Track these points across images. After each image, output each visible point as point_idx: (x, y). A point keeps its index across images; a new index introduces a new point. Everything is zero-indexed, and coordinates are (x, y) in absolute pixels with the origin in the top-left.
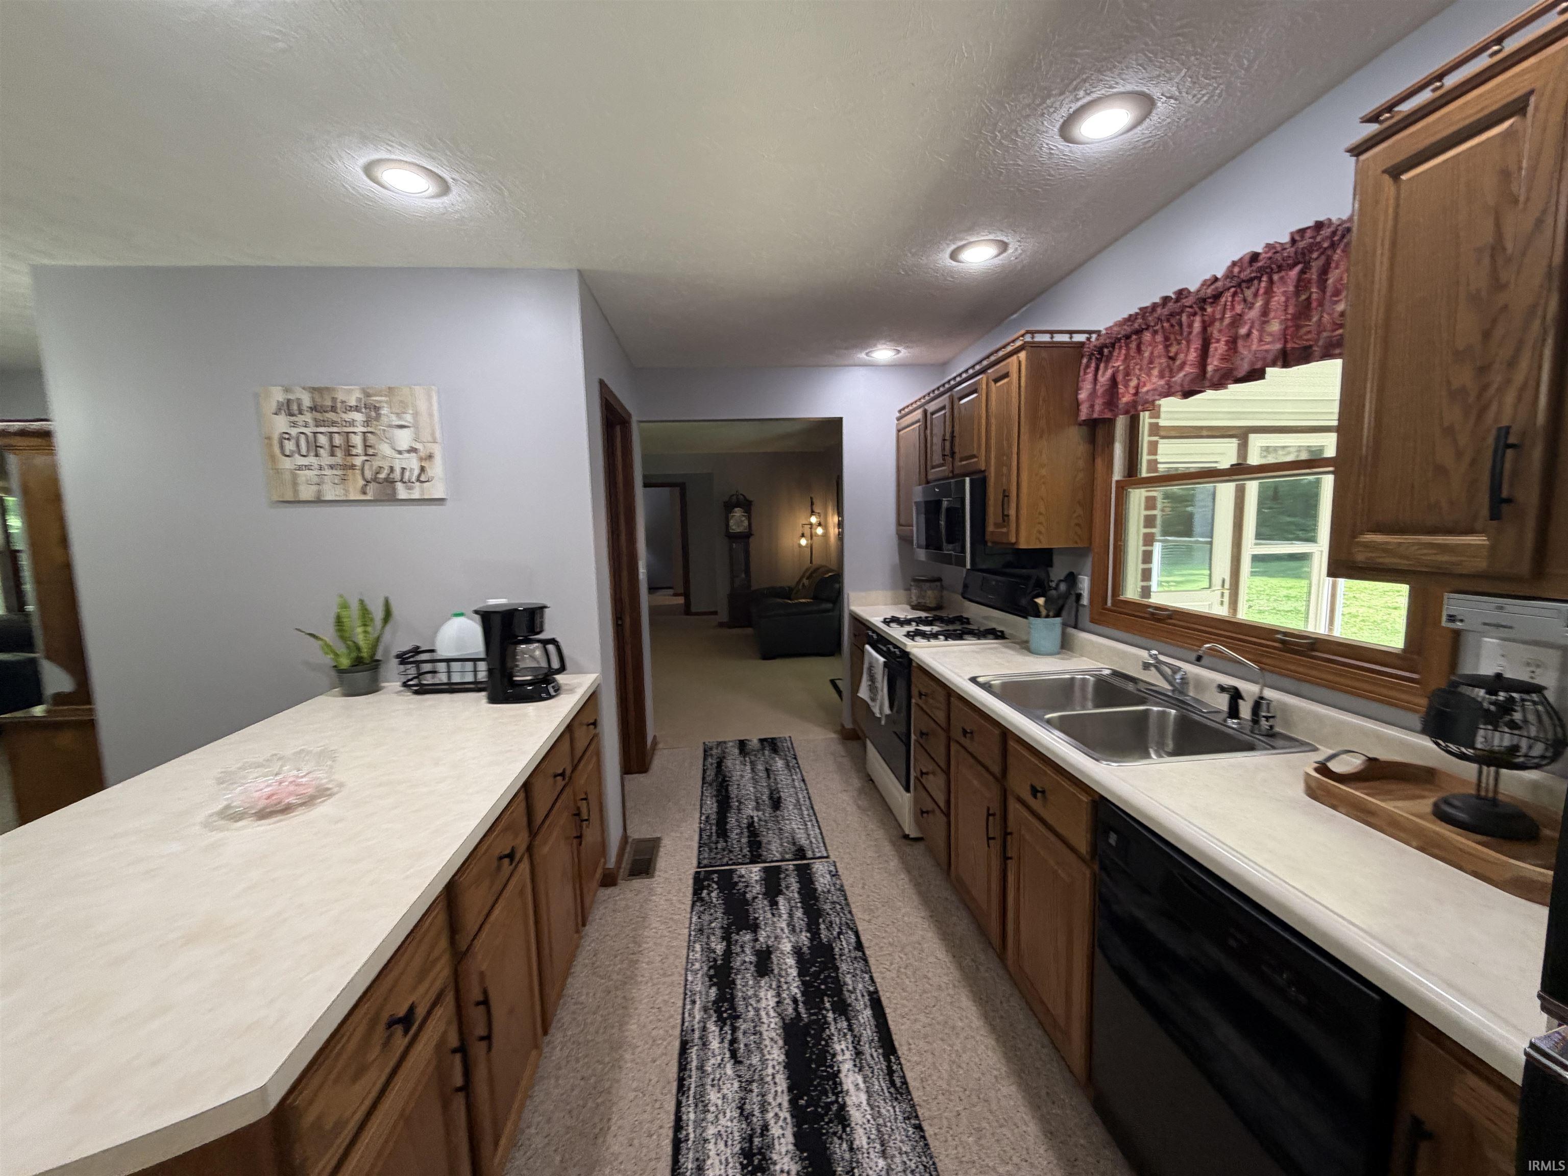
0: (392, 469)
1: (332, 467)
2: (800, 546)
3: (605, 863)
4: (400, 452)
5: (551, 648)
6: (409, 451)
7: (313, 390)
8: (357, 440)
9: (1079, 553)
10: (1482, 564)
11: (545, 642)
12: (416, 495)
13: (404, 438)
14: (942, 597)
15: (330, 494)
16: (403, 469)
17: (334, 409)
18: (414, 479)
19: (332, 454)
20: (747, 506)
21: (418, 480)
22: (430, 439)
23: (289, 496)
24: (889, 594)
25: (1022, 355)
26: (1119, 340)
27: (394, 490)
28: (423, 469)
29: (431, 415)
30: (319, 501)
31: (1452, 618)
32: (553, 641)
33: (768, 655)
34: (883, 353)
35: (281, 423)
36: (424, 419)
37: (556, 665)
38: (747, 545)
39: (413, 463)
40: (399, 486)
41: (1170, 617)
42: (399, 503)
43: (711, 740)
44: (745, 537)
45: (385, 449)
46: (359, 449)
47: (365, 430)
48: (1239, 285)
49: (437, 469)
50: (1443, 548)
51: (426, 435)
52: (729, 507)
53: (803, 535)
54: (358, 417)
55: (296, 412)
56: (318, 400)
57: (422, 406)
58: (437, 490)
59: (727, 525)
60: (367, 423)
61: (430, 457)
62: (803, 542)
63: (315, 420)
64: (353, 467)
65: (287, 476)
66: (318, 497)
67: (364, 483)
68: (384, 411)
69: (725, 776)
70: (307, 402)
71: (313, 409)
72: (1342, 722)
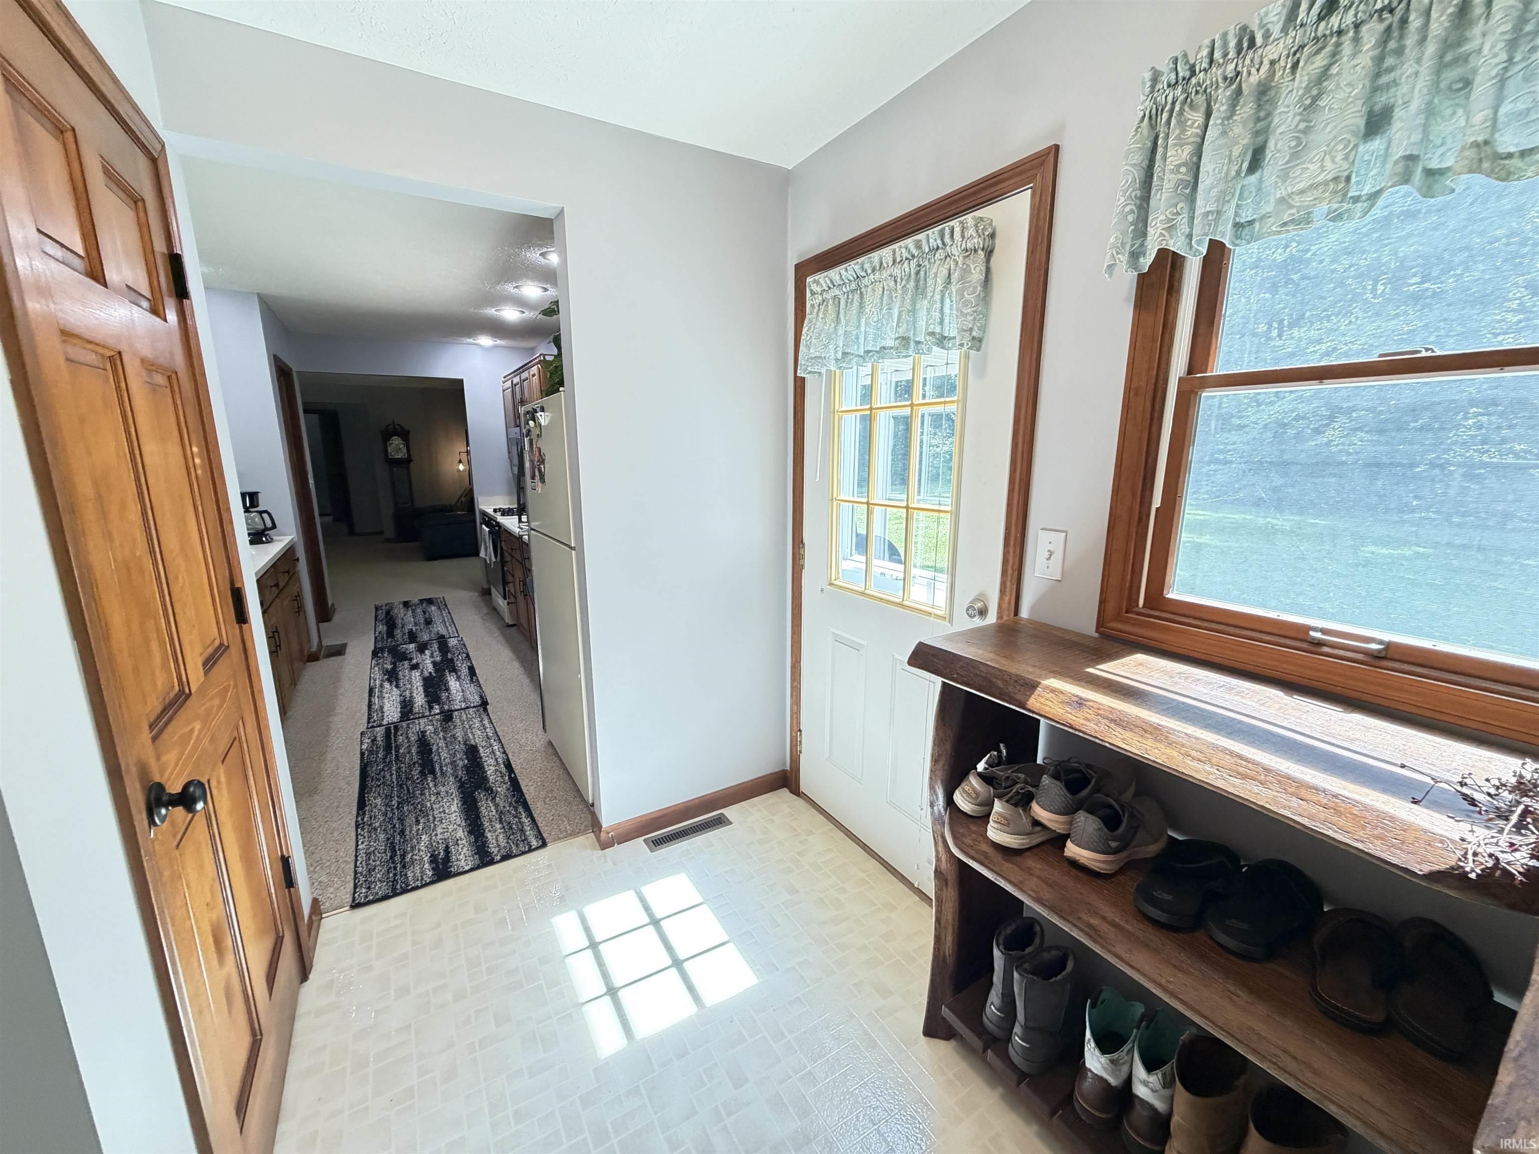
2: (459, 471)
3: (310, 648)
5: (265, 516)
11: (261, 513)
20: (405, 435)
32: (266, 512)
33: (432, 557)
37: (269, 524)
38: (408, 469)
43: (382, 601)
44: (405, 463)
52: (387, 436)
53: (460, 461)
59: (386, 451)
62: (461, 467)
69: (392, 617)
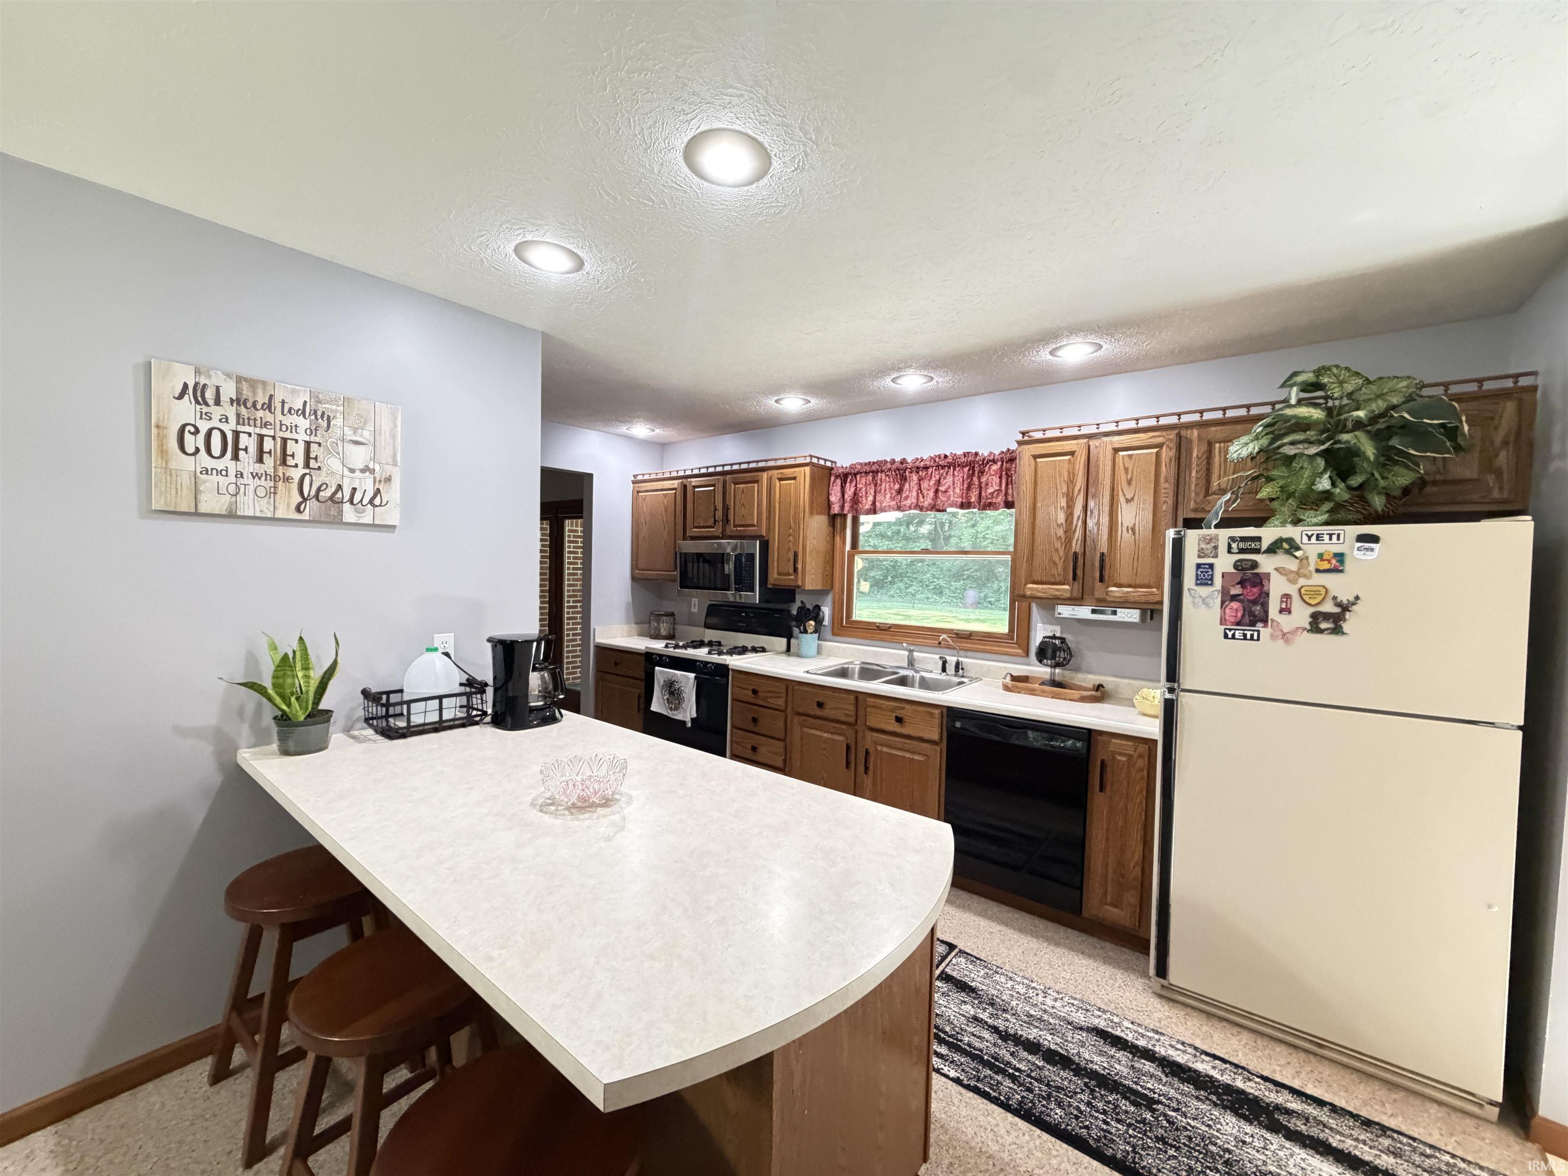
0: (340, 487)
1: (255, 476)
4: (352, 471)
6: (363, 471)
7: (239, 380)
8: (297, 450)
9: (823, 593)
10: (1068, 595)
12: (367, 519)
13: (359, 456)
14: (674, 629)
15: (247, 506)
16: (354, 489)
17: (269, 407)
18: (365, 501)
19: (260, 460)
21: (371, 502)
22: (390, 461)
23: (185, 505)
24: (626, 627)
25: (807, 469)
26: (861, 473)
27: (341, 512)
28: (378, 492)
29: (393, 437)
30: (231, 515)
31: (1059, 614)
34: (641, 430)
35: (186, 411)
36: (384, 439)
39: (367, 485)
40: (347, 507)
41: (890, 627)
42: (344, 527)
45: (334, 464)
46: (300, 459)
47: (307, 439)
48: (938, 466)
49: (393, 494)
50: (1058, 590)
51: (385, 455)
54: (304, 424)
55: (211, 402)
56: (246, 393)
57: (385, 424)
58: (391, 515)
60: (313, 431)
61: (388, 480)
63: (238, 415)
64: (287, 479)
65: (186, 481)
66: (231, 512)
67: (301, 500)
68: (337, 422)
70: (229, 391)
71: (238, 401)
72: (990, 665)
